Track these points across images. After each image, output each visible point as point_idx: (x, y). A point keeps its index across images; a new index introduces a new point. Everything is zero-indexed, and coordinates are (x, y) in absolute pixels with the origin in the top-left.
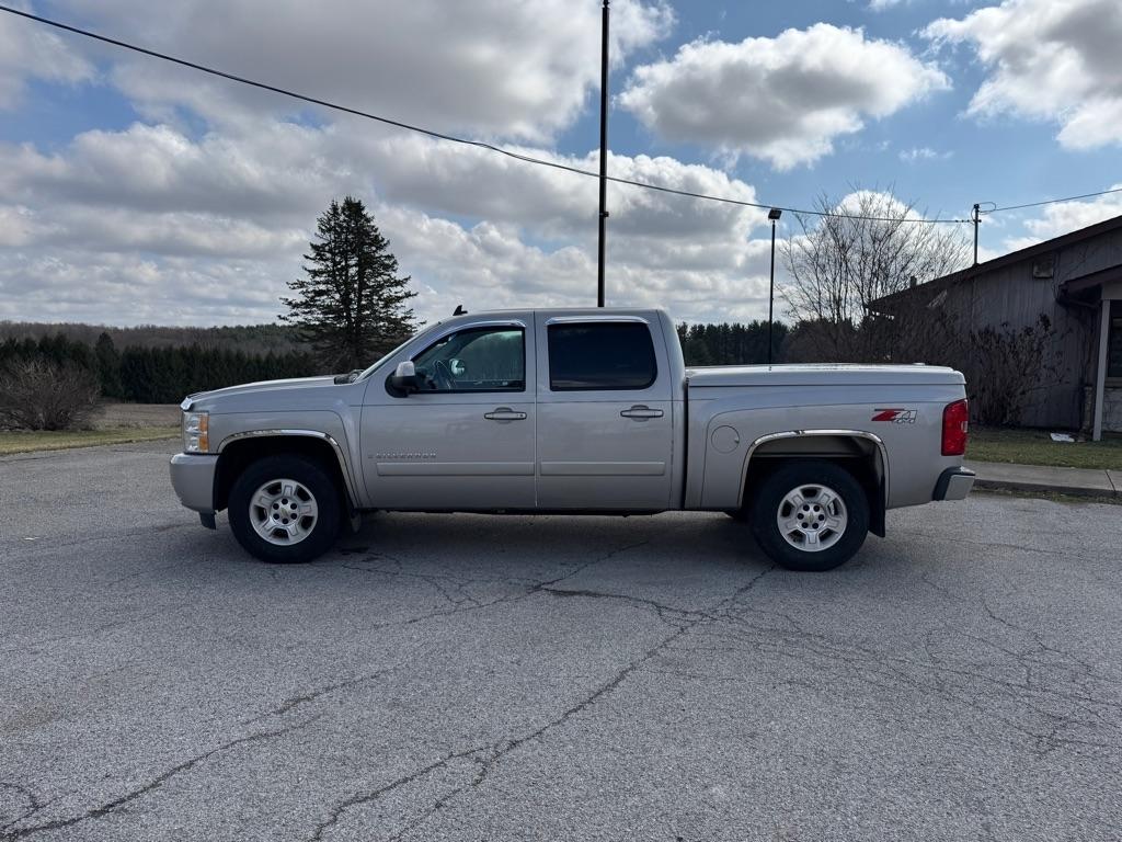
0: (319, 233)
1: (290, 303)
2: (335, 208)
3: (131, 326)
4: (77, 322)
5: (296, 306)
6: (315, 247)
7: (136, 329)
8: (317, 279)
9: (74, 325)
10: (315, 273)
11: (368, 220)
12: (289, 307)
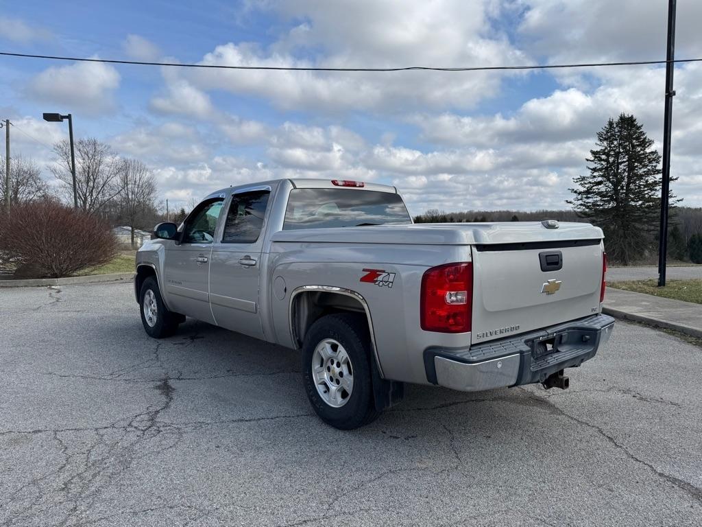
0: (599, 143)
1: (576, 192)
2: (611, 124)
3: (534, 211)
4: (505, 210)
5: (580, 193)
6: (593, 153)
7: (537, 212)
8: (596, 174)
9: (504, 212)
10: (594, 170)
11: (639, 128)
12: (575, 194)
